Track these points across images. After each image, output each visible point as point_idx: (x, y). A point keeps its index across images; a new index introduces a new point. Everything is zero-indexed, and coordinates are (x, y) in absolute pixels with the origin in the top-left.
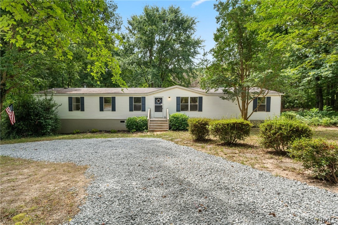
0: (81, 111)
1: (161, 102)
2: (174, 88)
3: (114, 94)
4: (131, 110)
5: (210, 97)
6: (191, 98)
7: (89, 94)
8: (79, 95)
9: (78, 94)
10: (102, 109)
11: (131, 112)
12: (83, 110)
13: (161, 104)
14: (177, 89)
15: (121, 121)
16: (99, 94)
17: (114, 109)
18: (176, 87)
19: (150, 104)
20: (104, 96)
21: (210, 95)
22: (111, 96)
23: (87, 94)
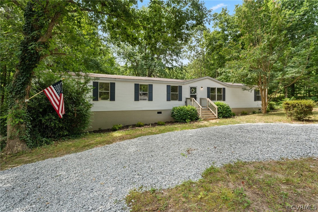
0: (110, 100)
1: (195, 92)
2: (205, 79)
3: (152, 81)
4: (168, 100)
5: (230, 88)
6: (218, 89)
7: (122, 80)
8: (110, 79)
9: (108, 79)
10: (137, 99)
11: (168, 102)
12: (113, 99)
13: (196, 94)
14: (207, 80)
15: (158, 112)
16: (135, 81)
17: (151, 99)
18: (207, 78)
19: (186, 93)
20: (140, 83)
21: (230, 87)
22: (148, 84)
23: (120, 80)
